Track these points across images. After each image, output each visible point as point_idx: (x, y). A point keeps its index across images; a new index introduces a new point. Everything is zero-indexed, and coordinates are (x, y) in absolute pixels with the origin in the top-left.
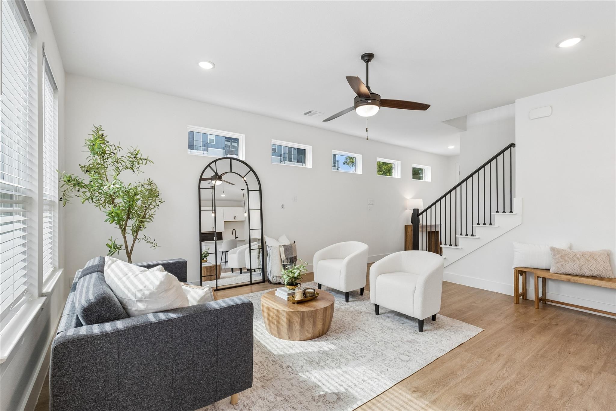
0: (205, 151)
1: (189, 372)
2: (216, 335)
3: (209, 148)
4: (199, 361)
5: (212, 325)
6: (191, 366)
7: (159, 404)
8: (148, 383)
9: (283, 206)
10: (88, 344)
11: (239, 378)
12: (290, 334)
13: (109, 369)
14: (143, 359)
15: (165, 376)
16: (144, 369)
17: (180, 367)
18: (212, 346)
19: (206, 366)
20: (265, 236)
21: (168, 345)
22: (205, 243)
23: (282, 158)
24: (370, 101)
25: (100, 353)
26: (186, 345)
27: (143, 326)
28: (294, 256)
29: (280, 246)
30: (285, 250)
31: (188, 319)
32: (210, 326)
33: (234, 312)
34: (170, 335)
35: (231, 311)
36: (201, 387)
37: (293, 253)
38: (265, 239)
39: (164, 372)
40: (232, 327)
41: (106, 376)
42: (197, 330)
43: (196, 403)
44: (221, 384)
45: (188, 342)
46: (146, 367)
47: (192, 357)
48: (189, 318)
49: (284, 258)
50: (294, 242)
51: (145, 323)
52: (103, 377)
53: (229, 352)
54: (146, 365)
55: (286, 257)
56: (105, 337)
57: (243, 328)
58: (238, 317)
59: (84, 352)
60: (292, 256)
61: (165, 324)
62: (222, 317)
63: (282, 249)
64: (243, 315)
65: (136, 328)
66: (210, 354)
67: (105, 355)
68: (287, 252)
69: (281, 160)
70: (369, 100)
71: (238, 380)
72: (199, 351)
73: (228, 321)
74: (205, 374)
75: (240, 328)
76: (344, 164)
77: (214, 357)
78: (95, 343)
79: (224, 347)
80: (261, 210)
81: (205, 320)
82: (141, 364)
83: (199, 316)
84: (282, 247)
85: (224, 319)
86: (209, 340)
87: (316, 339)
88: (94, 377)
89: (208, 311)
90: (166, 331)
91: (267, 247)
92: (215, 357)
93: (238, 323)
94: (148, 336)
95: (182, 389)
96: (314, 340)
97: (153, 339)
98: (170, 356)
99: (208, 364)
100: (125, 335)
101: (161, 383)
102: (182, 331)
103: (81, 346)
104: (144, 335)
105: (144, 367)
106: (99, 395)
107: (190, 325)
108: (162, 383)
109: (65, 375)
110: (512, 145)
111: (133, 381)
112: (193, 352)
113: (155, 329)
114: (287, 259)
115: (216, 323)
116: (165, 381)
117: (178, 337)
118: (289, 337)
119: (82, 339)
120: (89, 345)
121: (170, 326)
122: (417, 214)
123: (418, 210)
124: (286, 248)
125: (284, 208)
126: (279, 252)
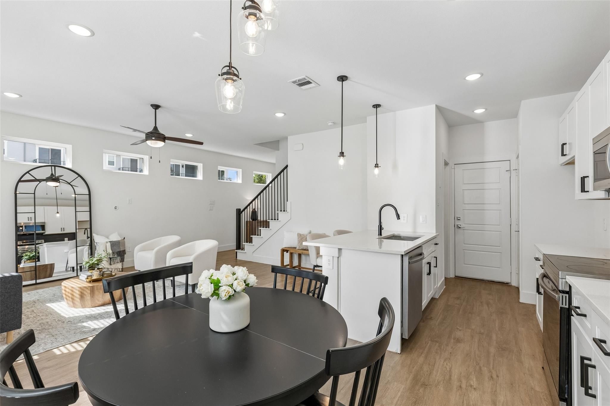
9: (116, 208)
12: (82, 304)
20: (94, 235)
22: (46, 244)
24: (153, 138)
28: (121, 250)
29: (107, 242)
30: (111, 245)
37: (121, 248)
38: (93, 237)
49: (110, 252)
50: (124, 239)
55: (112, 251)
60: (119, 250)
63: (109, 245)
68: (113, 247)
80: (90, 211)
84: (109, 243)
91: (95, 243)
110: (287, 167)
114: (113, 253)
118: (82, 306)
122: (239, 212)
123: (240, 210)
124: (113, 244)
125: (117, 209)
126: (105, 247)
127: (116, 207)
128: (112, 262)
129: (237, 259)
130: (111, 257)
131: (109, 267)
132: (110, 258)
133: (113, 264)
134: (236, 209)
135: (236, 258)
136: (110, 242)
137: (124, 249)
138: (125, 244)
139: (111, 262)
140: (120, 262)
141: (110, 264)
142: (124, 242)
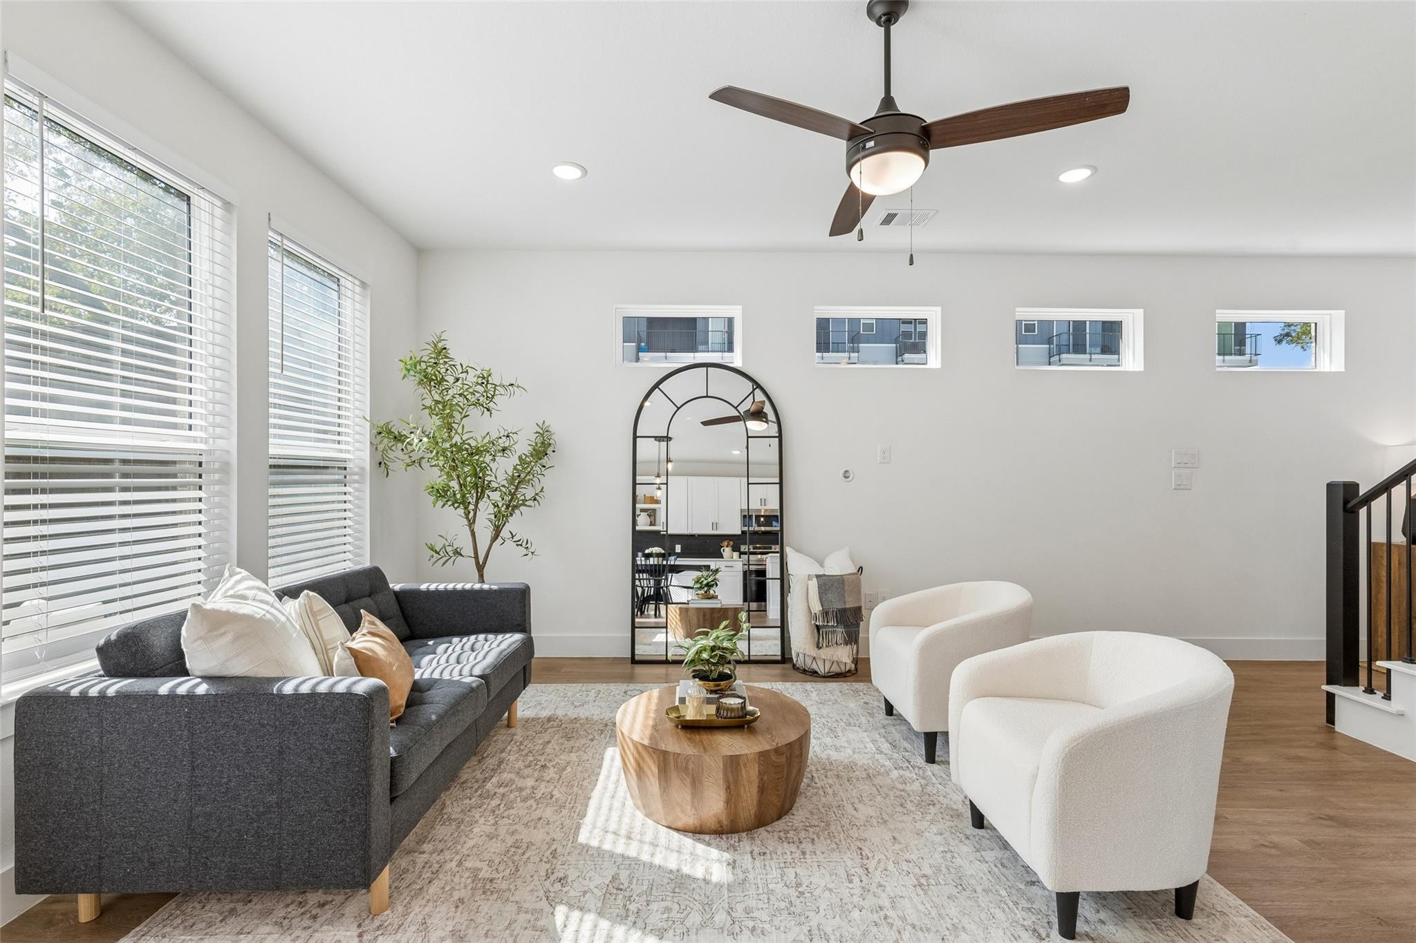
0: (853, 352)
1: (222, 809)
2: (277, 748)
3: (861, 345)
4: (241, 792)
5: (268, 724)
6: (223, 797)
7: (165, 850)
8: (146, 805)
10: (58, 708)
11: (331, 857)
13: (86, 758)
14: (139, 758)
15: (175, 801)
16: (139, 777)
17: (202, 793)
18: (268, 770)
19: (254, 807)
21: (180, 742)
23: (1054, 346)
24: (871, 144)
25: (73, 729)
26: (214, 752)
27: (141, 696)
29: (810, 577)
30: (820, 587)
31: (221, 701)
32: (263, 726)
33: (319, 709)
34: (186, 725)
35: (311, 705)
36: (245, 847)
37: (850, 599)
39: (173, 793)
40: (313, 740)
41: (81, 768)
42: (236, 727)
43: (235, 875)
44: (287, 856)
45: (218, 747)
46: (143, 773)
47: (225, 780)
48: (224, 701)
49: (817, 607)
50: (860, 571)
51: (146, 691)
52: (76, 770)
53: (305, 793)
54: (143, 770)
55: (822, 605)
56: (81, 702)
57: (339, 748)
58: (329, 720)
59: (51, 719)
60: (841, 607)
61: (178, 701)
62: (289, 713)
63: (814, 584)
64: (340, 718)
65: (130, 698)
66: (262, 785)
67: (81, 732)
68: (826, 594)
69: (1049, 353)
70: (869, 140)
71: (327, 860)
72: (240, 772)
73: (304, 724)
74: (252, 823)
75: (332, 747)
76: (1280, 342)
77: (272, 794)
78: (66, 707)
79: (294, 778)
80: (781, 484)
81: (254, 712)
82: (134, 765)
83: (243, 700)
84: (815, 579)
85: (295, 717)
86: (260, 754)
87: (707, 837)
88: (64, 765)
89: (264, 695)
90: (178, 715)
92: (274, 795)
93: (327, 735)
94: (146, 716)
95: (208, 838)
96: (702, 836)
97: (155, 725)
98: (185, 765)
99: (258, 804)
100: (111, 707)
101: (168, 812)
102: (207, 723)
103: (48, 708)
104: (140, 713)
105: (140, 772)
106: (70, 798)
107: (223, 715)
108: (170, 813)
109: (26, 750)
111: (121, 791)
112: (229, 770)
113: (160, 708)
114: (825, 613)
115: (277, 724)
116: (175, 810)
117: (200, 733)
119: (51, 697)
120: (59, 710)
121: (186, 707)
122: (1346, 502)
123: (1351, 488)
124: (827, 585)
125: (850, 478)
126: (805, 590)
127: (846, 472)
128: (821, 639)
129: (1340, 727)
130: (818, 623)
131: (814, 652)
132: (818, 627)
133: (824, 645)
134: (1329, 486)
135: (1331, 719)
136: (818, 576)
137: (856, 605)
138: (860, 587)
139: (819, 639)
140: (847, 644)
141: (819, 647)
142: (859, 581)
